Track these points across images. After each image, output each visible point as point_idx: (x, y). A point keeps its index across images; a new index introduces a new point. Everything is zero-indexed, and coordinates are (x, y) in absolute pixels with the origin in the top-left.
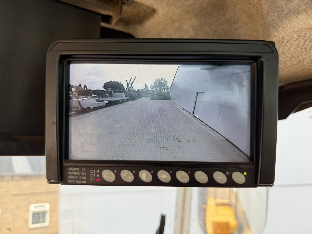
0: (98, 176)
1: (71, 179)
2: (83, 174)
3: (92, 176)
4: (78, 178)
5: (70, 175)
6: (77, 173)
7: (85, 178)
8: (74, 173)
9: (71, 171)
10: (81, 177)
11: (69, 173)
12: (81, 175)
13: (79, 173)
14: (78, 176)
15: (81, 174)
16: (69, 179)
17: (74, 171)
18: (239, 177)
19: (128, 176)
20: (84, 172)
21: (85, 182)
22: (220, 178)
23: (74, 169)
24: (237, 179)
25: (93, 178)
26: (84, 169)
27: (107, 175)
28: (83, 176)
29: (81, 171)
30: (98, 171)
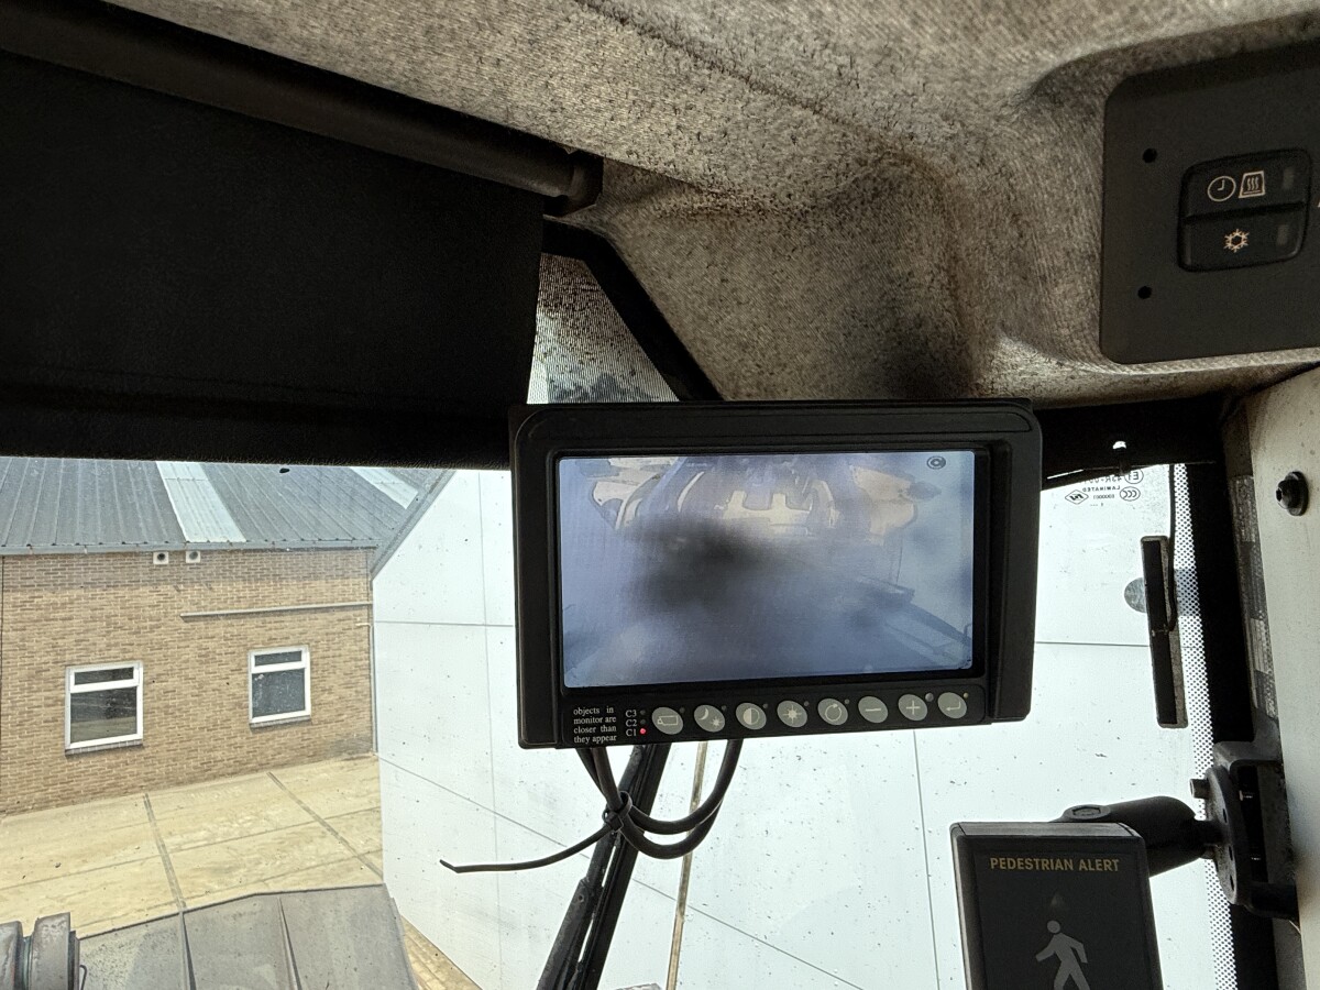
0: (643, 722)
1: (581, 736)
2: (607, 720)
3: (629, 723)
4: (598, 730)
5: (576, 726)
6: (594, 720)
7: (614, 729)
8: (586, 721)
9: (579, 717)
10: (604, 729)
11: (576, 721)
12: (604, 723)
13: (600, 720)
14: (598, 726)
15: (604, 720)
16: (576, 735)
17: (588, 716)
18: (952, 704)
19: (711, 719)
20: (610, 715)
21: (613, 738)
22: (913, 708)
23: (586, 712)
24: (949, 709)
25: (633, 728)
26: (610, 710)
27: (665, 721)
28: (607, 725)
29: (604, 714)
30: (642, 712)
